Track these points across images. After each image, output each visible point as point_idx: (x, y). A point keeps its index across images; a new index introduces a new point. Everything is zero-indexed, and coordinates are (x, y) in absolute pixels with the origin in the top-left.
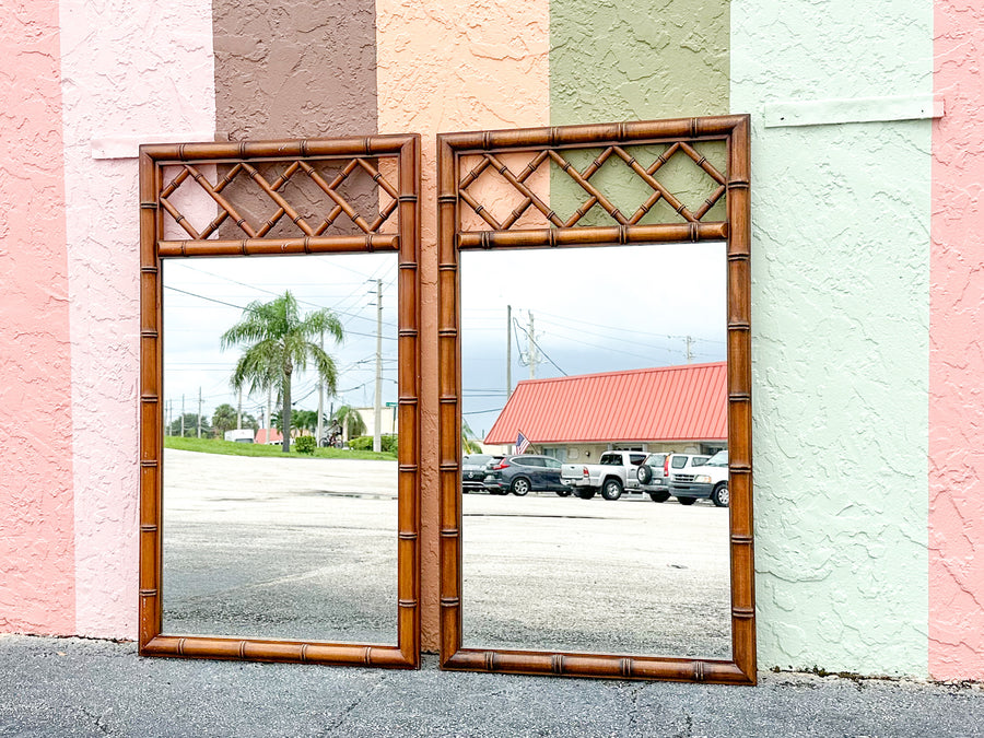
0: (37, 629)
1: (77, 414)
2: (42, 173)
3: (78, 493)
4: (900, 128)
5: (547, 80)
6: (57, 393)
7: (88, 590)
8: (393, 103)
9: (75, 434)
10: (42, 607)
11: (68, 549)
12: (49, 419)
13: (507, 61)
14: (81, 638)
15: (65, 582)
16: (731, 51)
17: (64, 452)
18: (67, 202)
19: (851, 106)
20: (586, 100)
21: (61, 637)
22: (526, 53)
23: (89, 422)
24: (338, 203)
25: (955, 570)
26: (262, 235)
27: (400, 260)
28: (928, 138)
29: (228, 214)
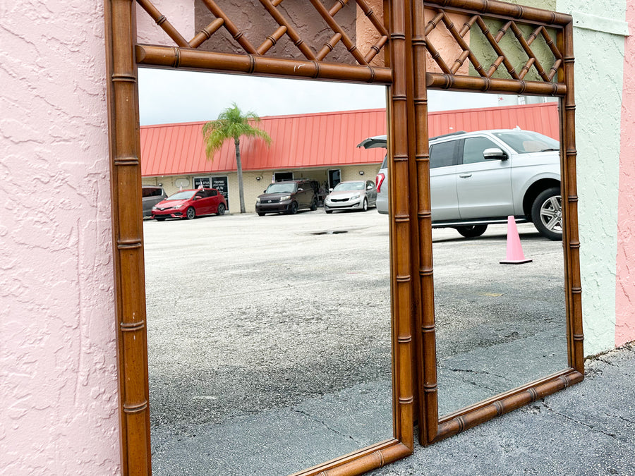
4: (615, 38)
24: (336, 31)
25: (624, 285)
26: (264, 53)
27: (394, 92)
28: (623, 47)
29: (225, 24)
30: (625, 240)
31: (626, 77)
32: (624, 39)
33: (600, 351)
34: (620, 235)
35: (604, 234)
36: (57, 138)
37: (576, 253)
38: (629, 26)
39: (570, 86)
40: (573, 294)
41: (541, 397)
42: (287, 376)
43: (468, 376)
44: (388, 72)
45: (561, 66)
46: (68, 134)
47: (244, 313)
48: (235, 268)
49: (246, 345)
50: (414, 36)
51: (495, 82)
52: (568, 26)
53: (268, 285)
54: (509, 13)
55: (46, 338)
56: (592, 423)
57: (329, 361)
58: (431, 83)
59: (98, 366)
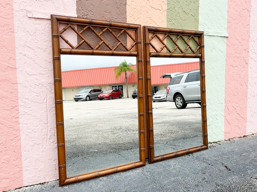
0: (5, 189)
1: (21, 109)
2: (4, 19)
3: (23, 137)
4: (223, 38)
5: (166, 17)
6: (12, 102)
7: (28, 170)
8: (131, 15)
9: (20, 117)
10: (8, 180)
11: (19, 157)
12: (8, 112)
13: (158, 10)
14: (26, 187)
15: (18, 169)
16: (199, 18)
17: (16, 123)
18: (15, 31)
19: (216, 32)
20: (174, 23)
21: (17, 189)
22: (162, 9)
23: (27, 111)
24: (119, 42)
25: (228, 120)
26: (97, 49)
27: (138, 59)
28: (226, 40)
29: (85, 41)
30: (228, 105)
31: (227, 50)
32: (226, 38)
33: (218, 141)
34: (225, 103)
35: (219, 102)
36: (40, 74)
37: (205, 108)
38: (228, 33)
39: (203, 55)
40: (204, 121)
41: (192, 152)
42: (120, 145)
43: (173, 147)
44: (136, 53)
45: (200, 48)
46: (43, 73)
47: (116, 128)
48: (119, 115)
49: (111, 137)
50: (145, 41)
51: (174, 54)
52: (202, 35)
53: (127, 120)
54: (179, 33)
55: (39, 126)
56: (204, 160)
57: (134, 142)
58: (151, 55)
59: (53, 134)
